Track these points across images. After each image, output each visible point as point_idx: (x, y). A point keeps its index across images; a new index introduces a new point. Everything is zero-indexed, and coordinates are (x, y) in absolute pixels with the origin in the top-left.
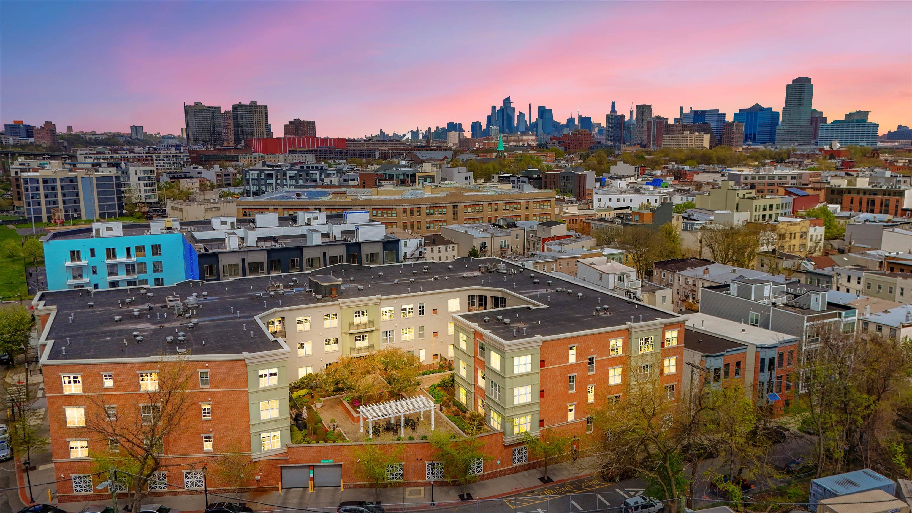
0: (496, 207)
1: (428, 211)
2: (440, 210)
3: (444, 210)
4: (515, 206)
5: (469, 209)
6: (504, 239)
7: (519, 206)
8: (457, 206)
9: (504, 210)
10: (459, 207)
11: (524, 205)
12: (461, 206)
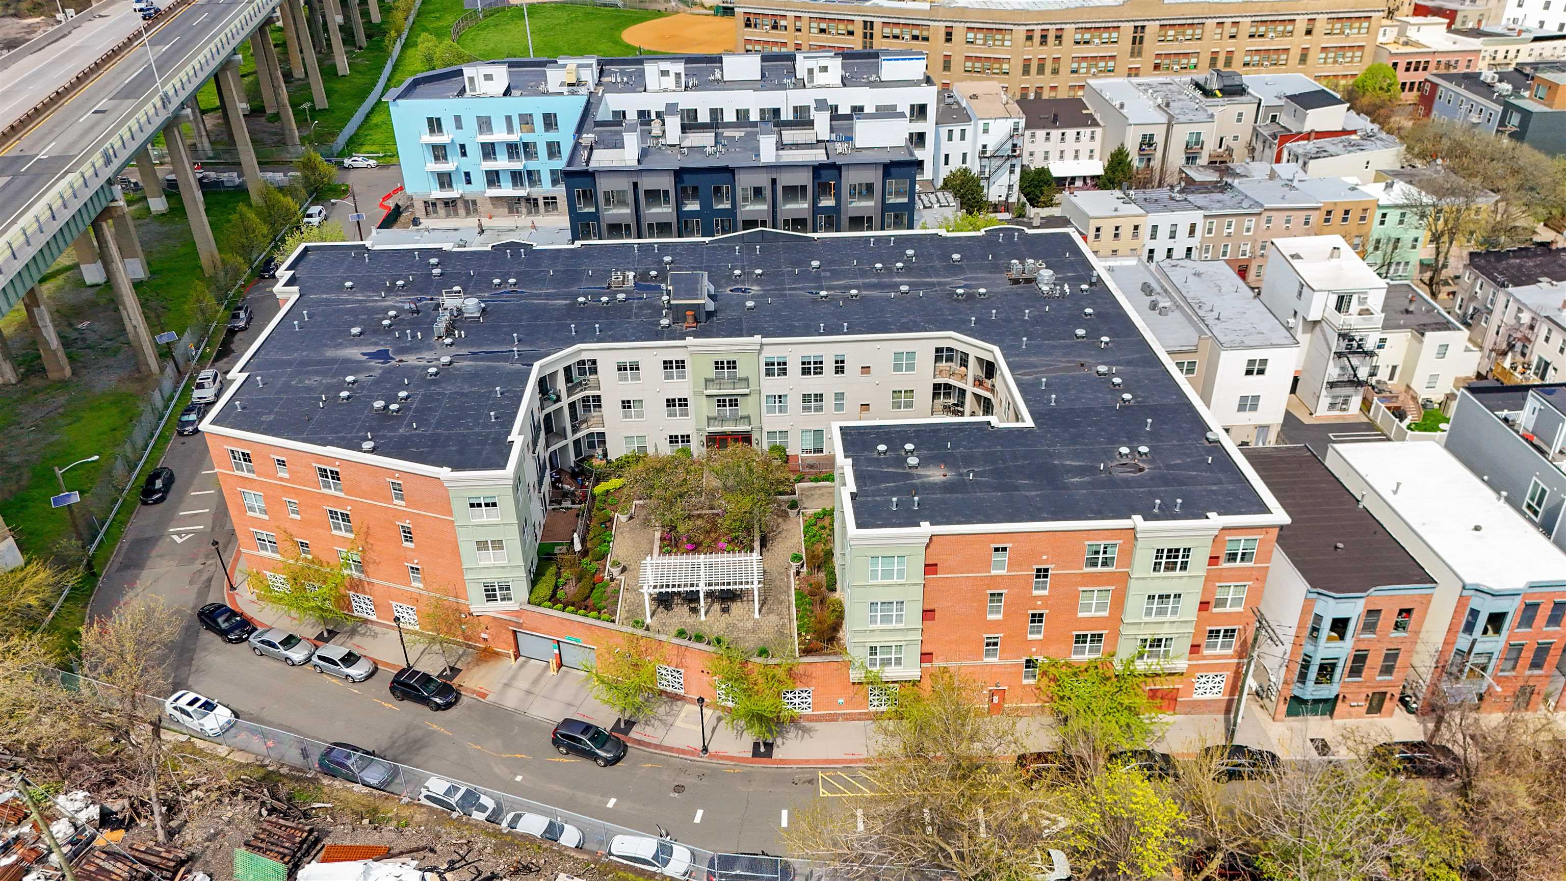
0: (1234, 30)
1: (1078, 37)
2: (1105, 35)
3: (1115, 35)
4: (1280, 28)
5: (1171, 32)
6: (1195, 128)
7: (1289, 28)
8: (1143, 27)
9: (1251, 36)
10: (1147, 30)
11: (1301, 24)
12: (1152, 28)
